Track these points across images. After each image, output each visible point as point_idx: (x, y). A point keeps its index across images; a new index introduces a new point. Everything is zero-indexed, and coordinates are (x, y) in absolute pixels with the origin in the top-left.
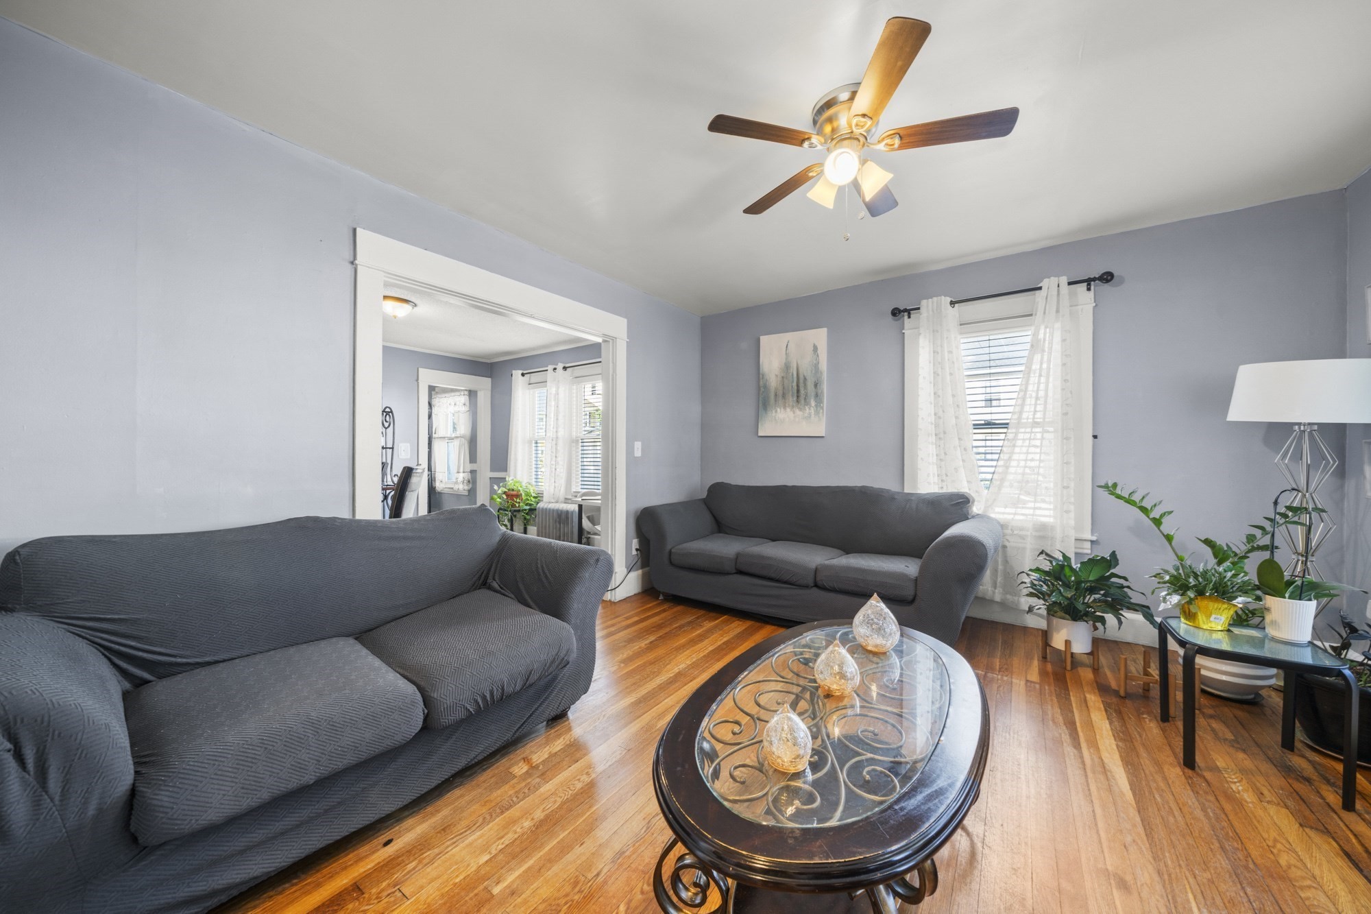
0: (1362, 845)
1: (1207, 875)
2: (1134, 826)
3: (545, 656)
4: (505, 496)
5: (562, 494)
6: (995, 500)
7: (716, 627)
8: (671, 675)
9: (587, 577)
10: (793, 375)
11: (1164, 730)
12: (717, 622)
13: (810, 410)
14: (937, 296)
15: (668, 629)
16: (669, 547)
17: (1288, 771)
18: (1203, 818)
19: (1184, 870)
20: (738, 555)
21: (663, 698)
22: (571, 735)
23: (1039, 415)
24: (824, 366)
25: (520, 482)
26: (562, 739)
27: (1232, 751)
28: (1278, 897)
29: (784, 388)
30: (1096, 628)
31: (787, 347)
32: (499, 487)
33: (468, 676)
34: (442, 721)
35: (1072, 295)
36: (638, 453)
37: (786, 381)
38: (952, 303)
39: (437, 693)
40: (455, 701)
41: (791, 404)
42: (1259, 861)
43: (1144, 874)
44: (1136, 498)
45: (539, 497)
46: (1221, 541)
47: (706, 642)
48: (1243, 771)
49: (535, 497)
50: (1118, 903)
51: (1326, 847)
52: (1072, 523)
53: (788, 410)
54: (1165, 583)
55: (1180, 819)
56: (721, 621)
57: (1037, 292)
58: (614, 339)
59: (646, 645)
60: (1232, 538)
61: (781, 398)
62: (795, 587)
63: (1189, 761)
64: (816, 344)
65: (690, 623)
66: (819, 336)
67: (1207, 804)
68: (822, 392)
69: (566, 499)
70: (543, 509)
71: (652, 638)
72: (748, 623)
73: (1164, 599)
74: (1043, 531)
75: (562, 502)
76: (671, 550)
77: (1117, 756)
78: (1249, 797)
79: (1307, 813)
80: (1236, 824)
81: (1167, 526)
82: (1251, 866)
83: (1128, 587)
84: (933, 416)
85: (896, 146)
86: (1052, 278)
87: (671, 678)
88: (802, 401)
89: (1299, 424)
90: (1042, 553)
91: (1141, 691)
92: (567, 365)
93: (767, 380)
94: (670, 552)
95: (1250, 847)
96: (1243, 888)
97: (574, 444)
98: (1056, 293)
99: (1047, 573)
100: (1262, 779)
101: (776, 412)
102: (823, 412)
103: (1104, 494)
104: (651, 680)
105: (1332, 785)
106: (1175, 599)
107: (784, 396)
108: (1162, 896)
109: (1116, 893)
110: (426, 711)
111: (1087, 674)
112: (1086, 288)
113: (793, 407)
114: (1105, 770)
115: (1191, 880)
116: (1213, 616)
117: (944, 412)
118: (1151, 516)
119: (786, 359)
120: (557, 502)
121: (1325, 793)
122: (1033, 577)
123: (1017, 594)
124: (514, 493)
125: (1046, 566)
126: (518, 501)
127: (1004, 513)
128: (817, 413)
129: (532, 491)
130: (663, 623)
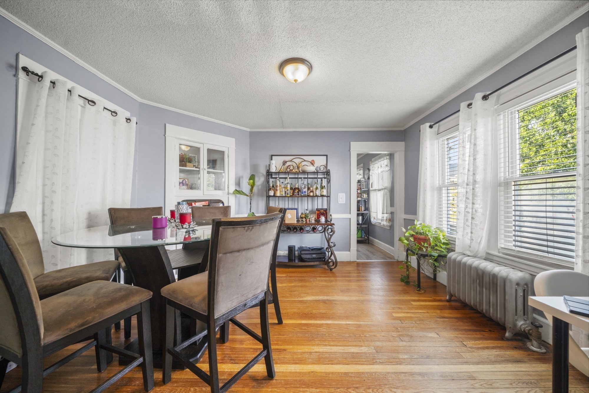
4: (412, 239)
5: (482, 247)
25: (429, 227)
32: (407, 230)
45: (450, 246)
49: (444, 244)
69: (488, 254)
70: (455, 260)
75: (480, 258)
97: (502, 188)
120: (475, 256)
124: (422, 237)
126: (426, 245)
129: (441, 237)
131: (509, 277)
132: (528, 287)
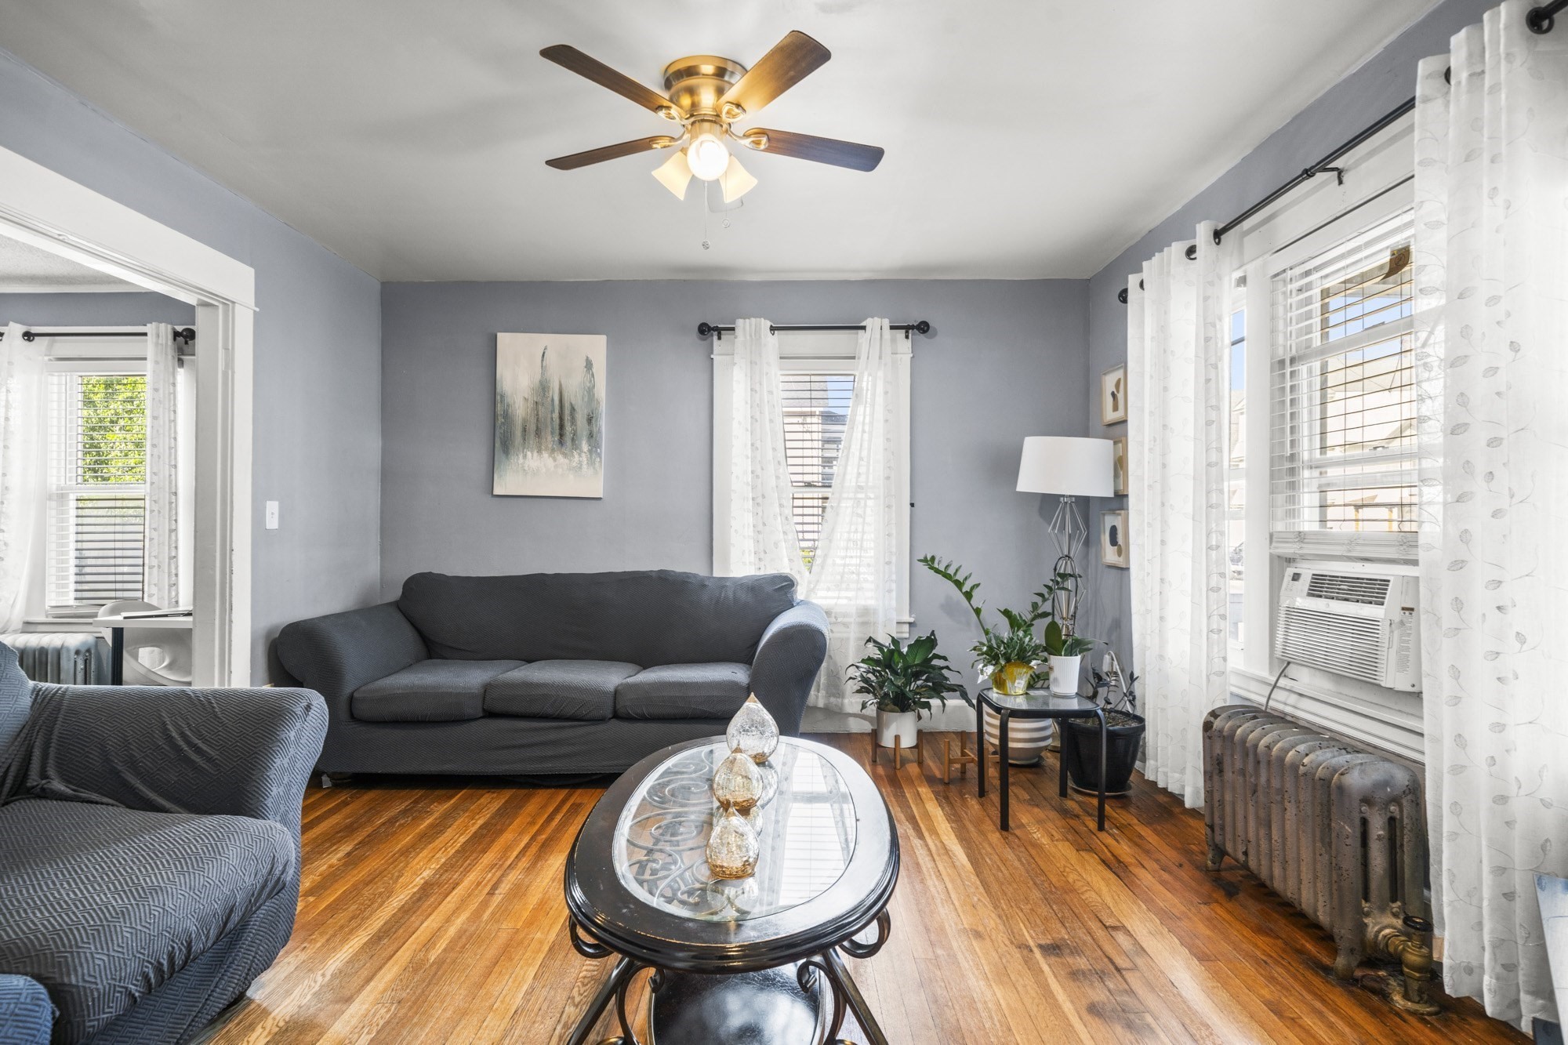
0: (1110, 852)
1: (1029, 906)
2: (977, 888)
3: (252, 878)
6: (818, 581)
7: (455, 808)
8: (415, 890)
9: (293, 738)
10: (553, 400)
11: (982, 805)
12: (452, 802)
13: (581, 457)
14: (755, 317)
15: (369, 830)
16: (347, 690)
17: (1065, 813)
18: (1020, 866)
19: (1015, 908)
20: (487, 688)
21: (418, 923)
22: (274, 1019)
23: (863, 478)
24: (601, 391)
26: (259, 1030)
27: (1029, 808)
28: (1071, 904)
29: (537, 420)
30: (920, 717)
31: (543, 355)
33: (128, 935)
34: (88, 1024)
35: (893, 340)
36: (272, 522)
37: (542, 410)
38: (773, 329)
39: (77, 976)
40: (113, 982)
41: (550, 446)
42: (1057, 885)
43: (990, 921)
44: (951, 571)
46: (1015, 612)
47: (449, 833)
48: (1040, 822)
50: (977, 949)
51: (1092, 860)
52: (894, 603)
53: (545, 455)
54: (982, 654)
55: (1006, 872)
56: (460, 798)
57: (861, 332)
58: (228, 304)
59: (339, 860)
60: (1022, 610)
61: (532, 435)
62: (576, 723)
63: (1005, 826)
64: (590, 357)
65: (405, 813)
66: (595, 346)
67: (1021, 854)
68: (599, 431)
69: (28, 623)
71: (346, 848)
72: (507, 794)
73: (982, 671)
74: (866, 615)
76: (353, 693)
77: (953, 836)
78: (1045, 841)
79: (1080, 840)
80: (1040, 863)
81: (976, 602)
82: (1054, 890)
83: (947, 668)
84: (750, 475)
85: (762, 147)
86: (876, 318)
87: (415, 893)
88: (569, 443)
89: (1063, 496)
90: (870, 640)
91: (959, 774)
92: (35, 330)
93: (508, 406)
94: (351, 698)
95: (1051, 877)
96: (1051, 907)
98: (878, 336)
99: (877, 662)
100: (1050, 824)
101: (525, 457)
102: (601, 461)
103: (923, 569)
104: (381, 906)
105: (1090, 815)
106: (990, 669)
107: (538, 432)
108: (1004, 933)
109: (975, 943)
110: (58, 1013)
111: (913, 769)
112: (904, 335)
113: (553, 450)
114: (947, 851)
115: (1020, 914)
116: (1017, 681)
117: (763, 469)
118: (964, 590)
119: (543, 374)
121: (1087, 823)
122: (862, 670)
123: (840, 694)
125: (876, 654)
127: (826, 598)
128: (591, 463)
130: (352, 824)
131: (66, 644)
132: (90, 654)
